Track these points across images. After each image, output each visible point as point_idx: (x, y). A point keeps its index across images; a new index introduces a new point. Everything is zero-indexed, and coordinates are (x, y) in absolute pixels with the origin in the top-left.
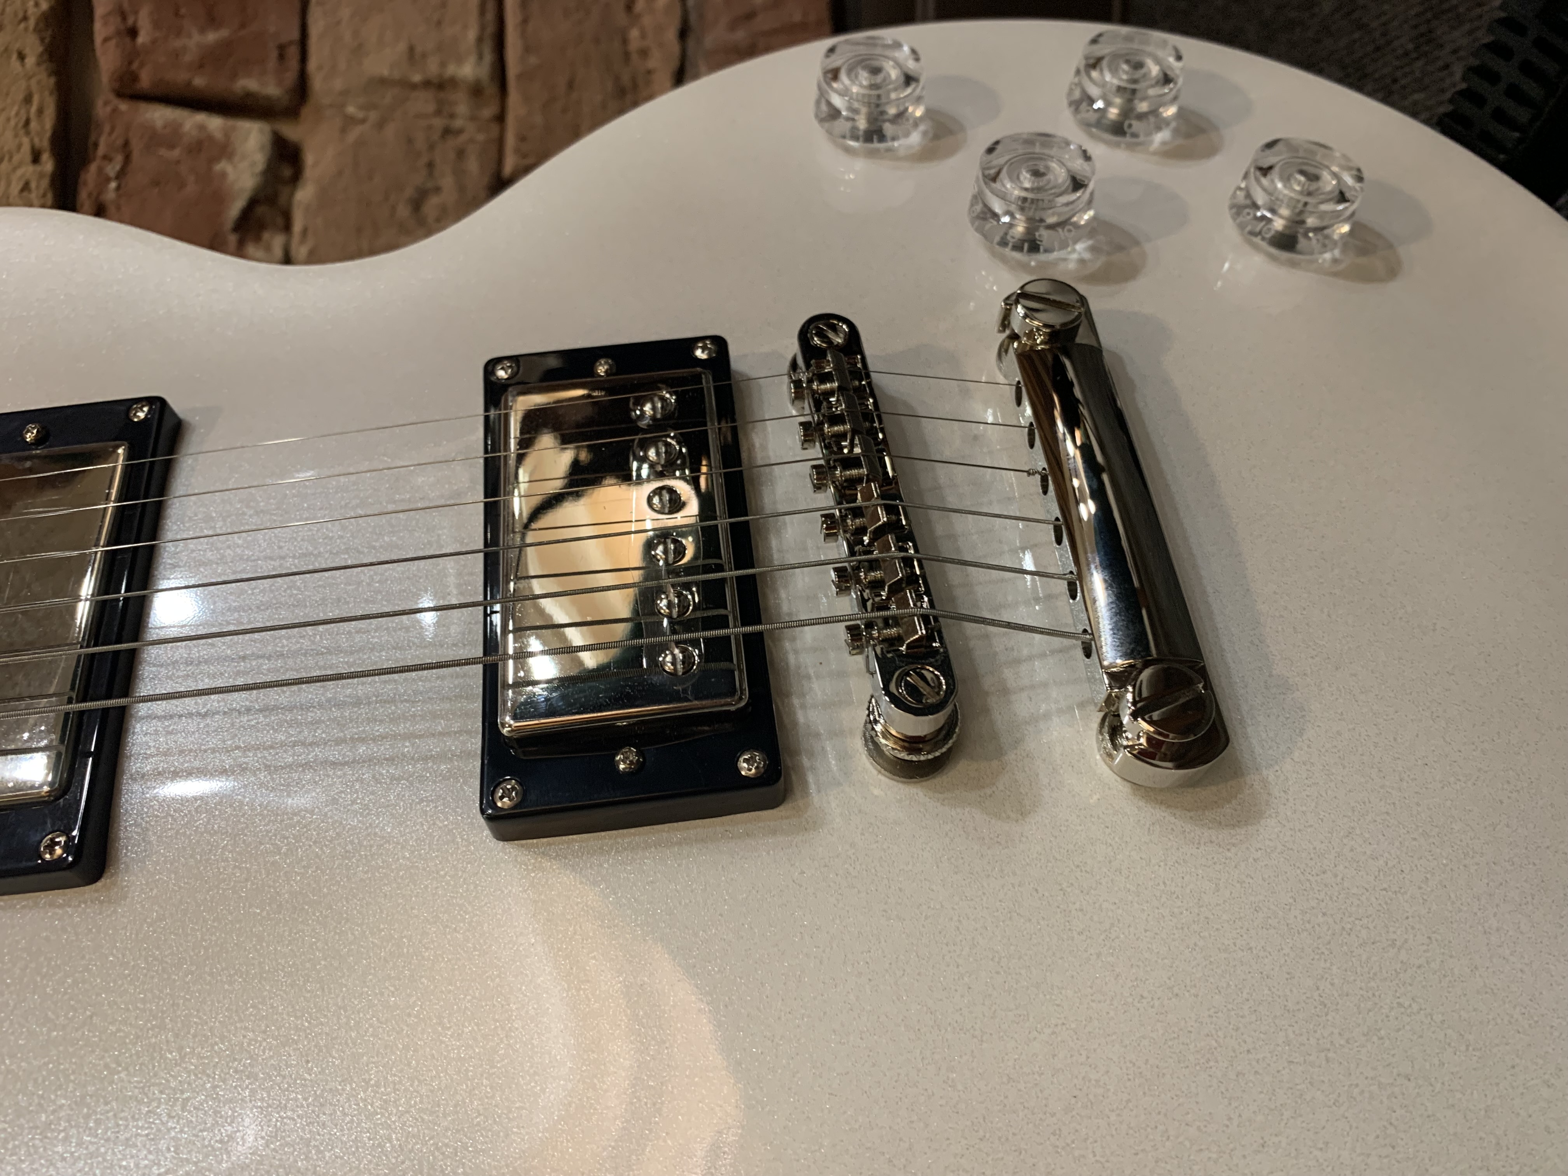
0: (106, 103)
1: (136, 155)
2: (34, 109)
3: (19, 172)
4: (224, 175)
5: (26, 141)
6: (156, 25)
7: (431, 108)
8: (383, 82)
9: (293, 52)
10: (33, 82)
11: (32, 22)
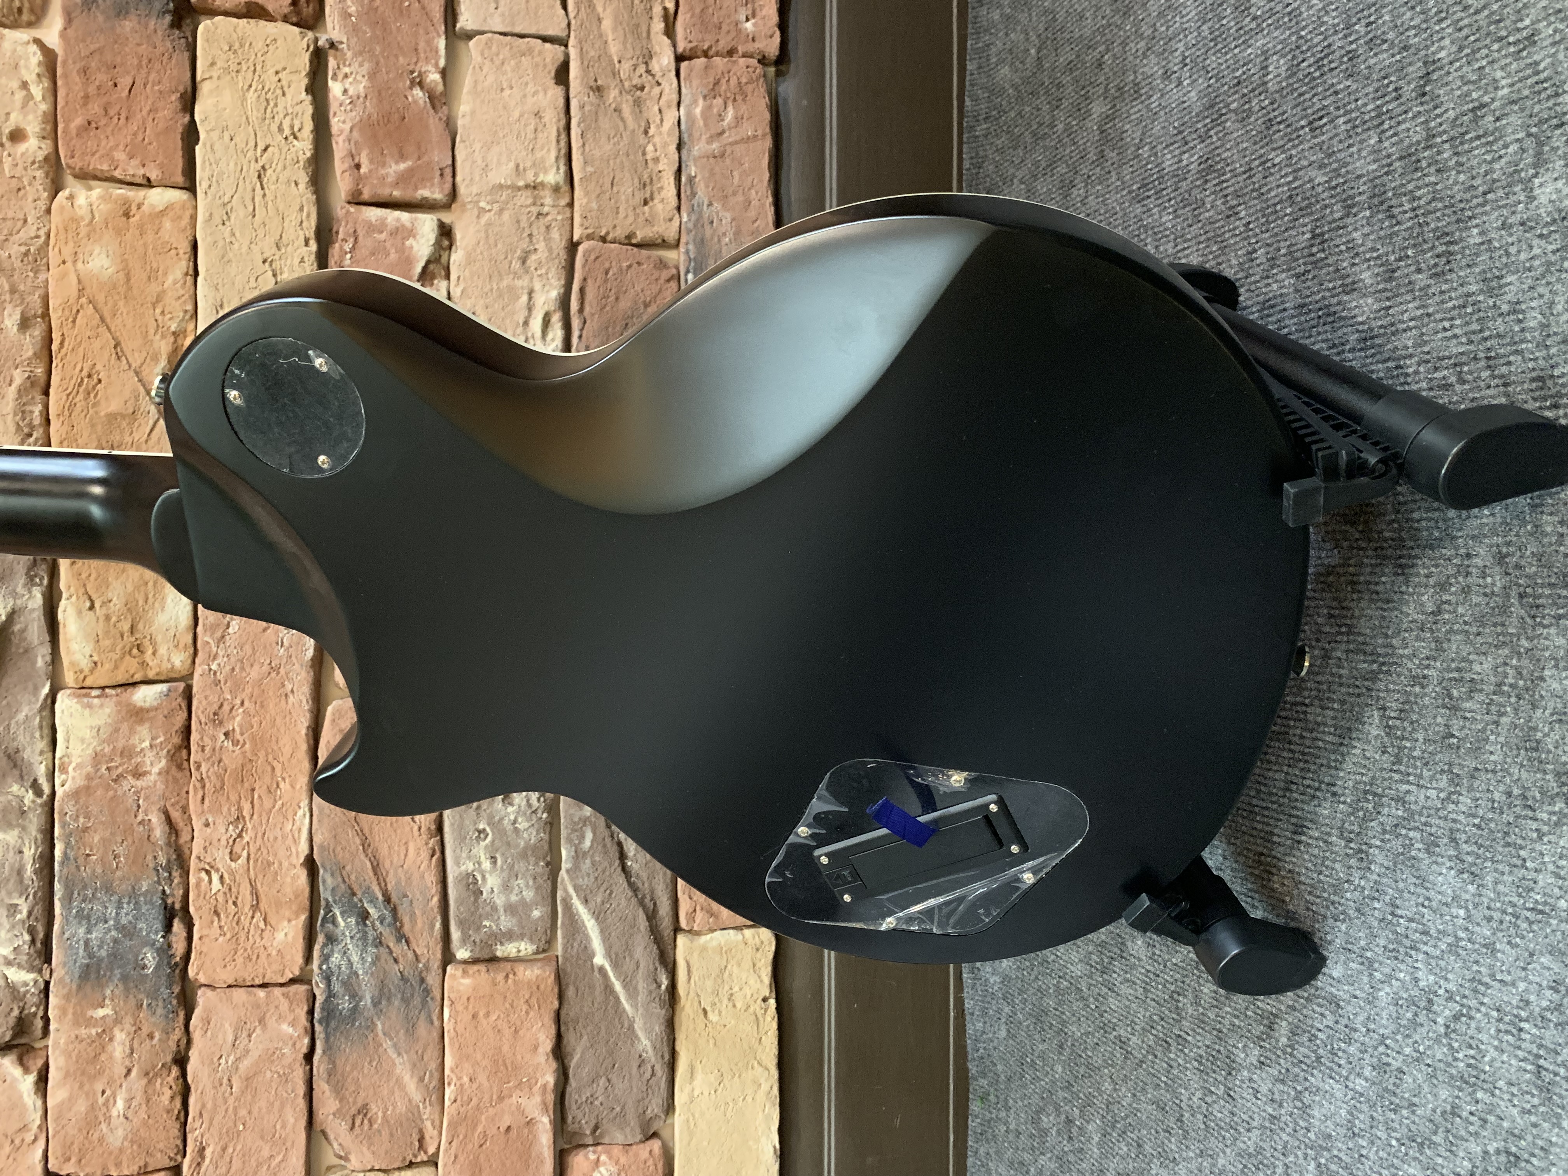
0: (342, 208)
1: (360, 239)
2: (305, 214)
3: (299, 251)
4: (412, 247)
5: (301, 233)
6: (371, 161)
7: (530, 201)
8: (501, 187)
9: (448, 171)
10: (304, 199)
11: (302, 163)
